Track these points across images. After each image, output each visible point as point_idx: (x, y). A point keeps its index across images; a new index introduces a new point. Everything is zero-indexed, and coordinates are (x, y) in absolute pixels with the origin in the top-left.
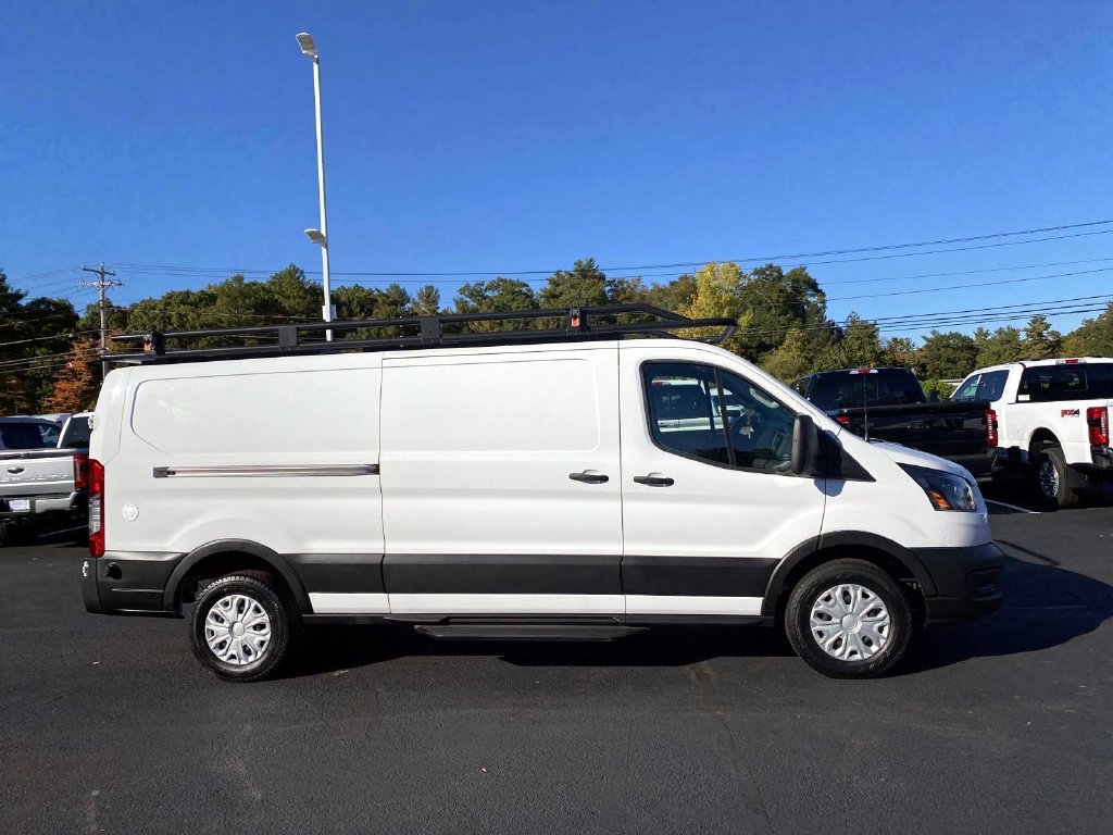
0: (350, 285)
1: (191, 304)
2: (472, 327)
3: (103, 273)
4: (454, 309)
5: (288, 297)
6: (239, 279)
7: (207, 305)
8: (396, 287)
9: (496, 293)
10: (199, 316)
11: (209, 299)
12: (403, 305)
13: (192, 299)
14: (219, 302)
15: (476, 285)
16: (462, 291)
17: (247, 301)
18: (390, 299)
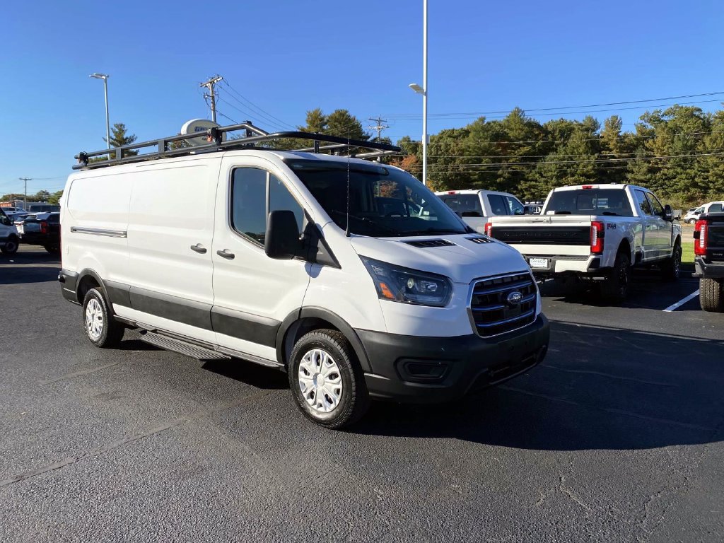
0: (557, 118)
1: (454, 138)
2: (647, 145)
3: (379, 121)
4: (635, 132)
5: (512, 130)
6: (483, 119)
7: (464, 137)
8: (590, 119)
9: (671, 118)
10: (457, 145)
11: (466, 133)
12: (593, 130)
13: (455, 134)
14: (471, 135)
15: (655, 112)
16: (642, 118)
17: (486, 133)
18: (584, 127)
